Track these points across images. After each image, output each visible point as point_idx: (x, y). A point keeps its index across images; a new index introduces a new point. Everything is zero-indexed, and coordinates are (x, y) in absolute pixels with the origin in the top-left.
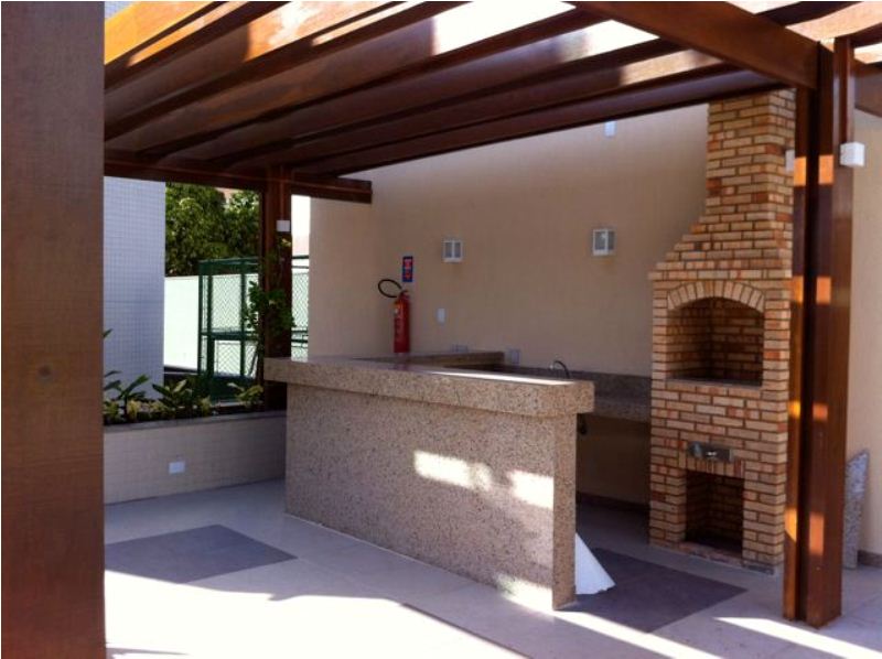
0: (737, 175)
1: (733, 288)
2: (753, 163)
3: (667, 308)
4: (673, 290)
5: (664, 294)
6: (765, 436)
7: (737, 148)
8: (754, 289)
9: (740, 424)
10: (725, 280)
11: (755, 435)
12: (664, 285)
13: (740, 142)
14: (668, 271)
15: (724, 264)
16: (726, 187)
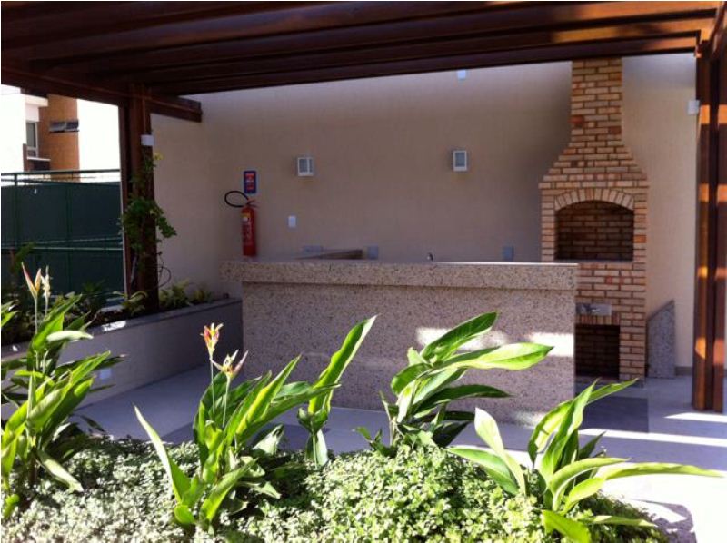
0: (597, 113)
1: (609, 194)
2: (609, 106)
3: (554, 208)
4: (559, 195)
5: (552, 199)
6: (636, 295)
7: (596, 95)
8: (625, 194)
9: (616, 288)
10: (603, 188)
11: (628, 295)
12: (552, 192)
13: (599, 91)
14: (556, 182)
15: (600, 177)
16: (588, 122)
